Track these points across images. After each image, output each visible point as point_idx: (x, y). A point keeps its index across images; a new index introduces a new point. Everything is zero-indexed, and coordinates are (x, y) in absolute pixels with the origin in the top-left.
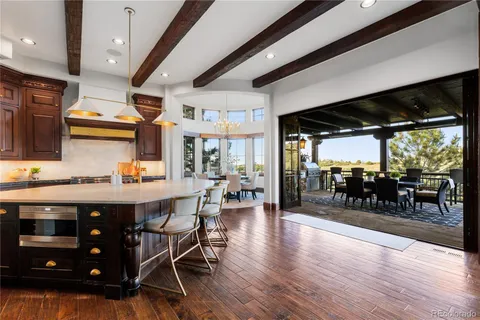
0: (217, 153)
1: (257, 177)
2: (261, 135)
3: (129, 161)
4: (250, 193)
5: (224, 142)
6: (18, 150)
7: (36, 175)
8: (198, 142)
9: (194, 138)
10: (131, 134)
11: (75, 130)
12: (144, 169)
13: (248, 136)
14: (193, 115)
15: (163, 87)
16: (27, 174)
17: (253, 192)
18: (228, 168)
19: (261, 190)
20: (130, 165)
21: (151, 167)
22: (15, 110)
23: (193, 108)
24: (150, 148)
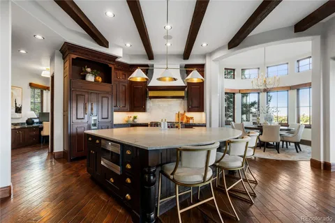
0: (256, 106)
1: (302, 129)
2: (308, 85)
3: (182, 112)
4: (293, 144)
5: (263, 95)
6: (128, 107)
7: (135, 120)
8: (238, 97)
9: (234, 94)
10: (182, 93)
11: (151, 94)
12: (192, 118)
13: (291, 88)
14: (234, 75)
15: (204, 56)
16: (131, 119)
17: (297, 144)
18: (266, 119)
19: (308, 143)
20: (183, 115)
21: (197, 117)
22: (126, 85)
23: (234, 70)
24: (195, 103)
